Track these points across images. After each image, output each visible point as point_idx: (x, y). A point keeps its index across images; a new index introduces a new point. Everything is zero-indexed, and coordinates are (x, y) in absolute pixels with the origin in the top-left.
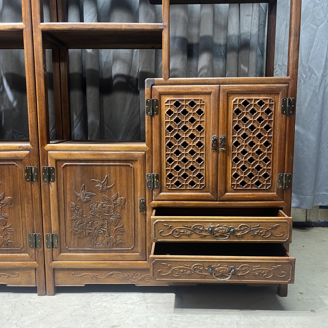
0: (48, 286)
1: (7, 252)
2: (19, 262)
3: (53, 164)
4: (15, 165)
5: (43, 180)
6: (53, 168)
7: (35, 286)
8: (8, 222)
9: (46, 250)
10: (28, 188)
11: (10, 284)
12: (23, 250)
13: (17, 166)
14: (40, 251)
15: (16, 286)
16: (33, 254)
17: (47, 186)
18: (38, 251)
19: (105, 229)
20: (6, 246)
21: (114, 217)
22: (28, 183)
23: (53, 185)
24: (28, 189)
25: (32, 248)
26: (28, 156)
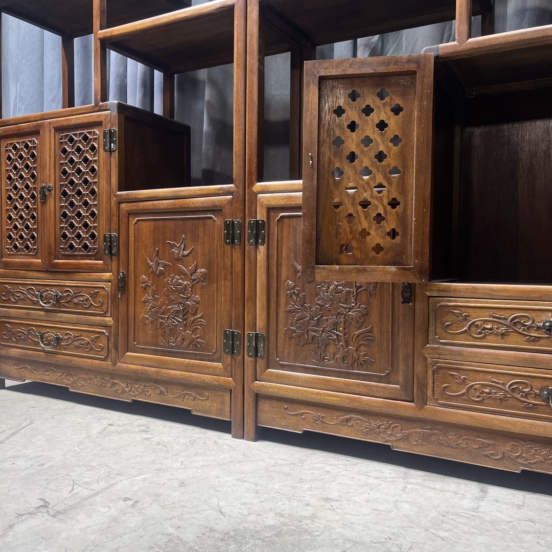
0: (247, 423)
1: (195, 357)
2: (209, 376)
3: (263, 214)
4: (212, 218)
5: (249, 241)
6: (263, 221)
7: (229, 420)
8: (199, 310)
9: (248, 360)
10: (227, 255)
11: (196, 410)
12: (217, 355)
13: (214, 221)
14: (238, 360)
15: (204, 415)
16: (228, 365)
17: (253, 252)
18: (235, 360)
19: (340, 332)
20: (194, 347)
21: (356, 311)
22: (228, 246)
23: (262, 249)
24: (228, 257)
25: (227, 353)
26: (231, 202)
